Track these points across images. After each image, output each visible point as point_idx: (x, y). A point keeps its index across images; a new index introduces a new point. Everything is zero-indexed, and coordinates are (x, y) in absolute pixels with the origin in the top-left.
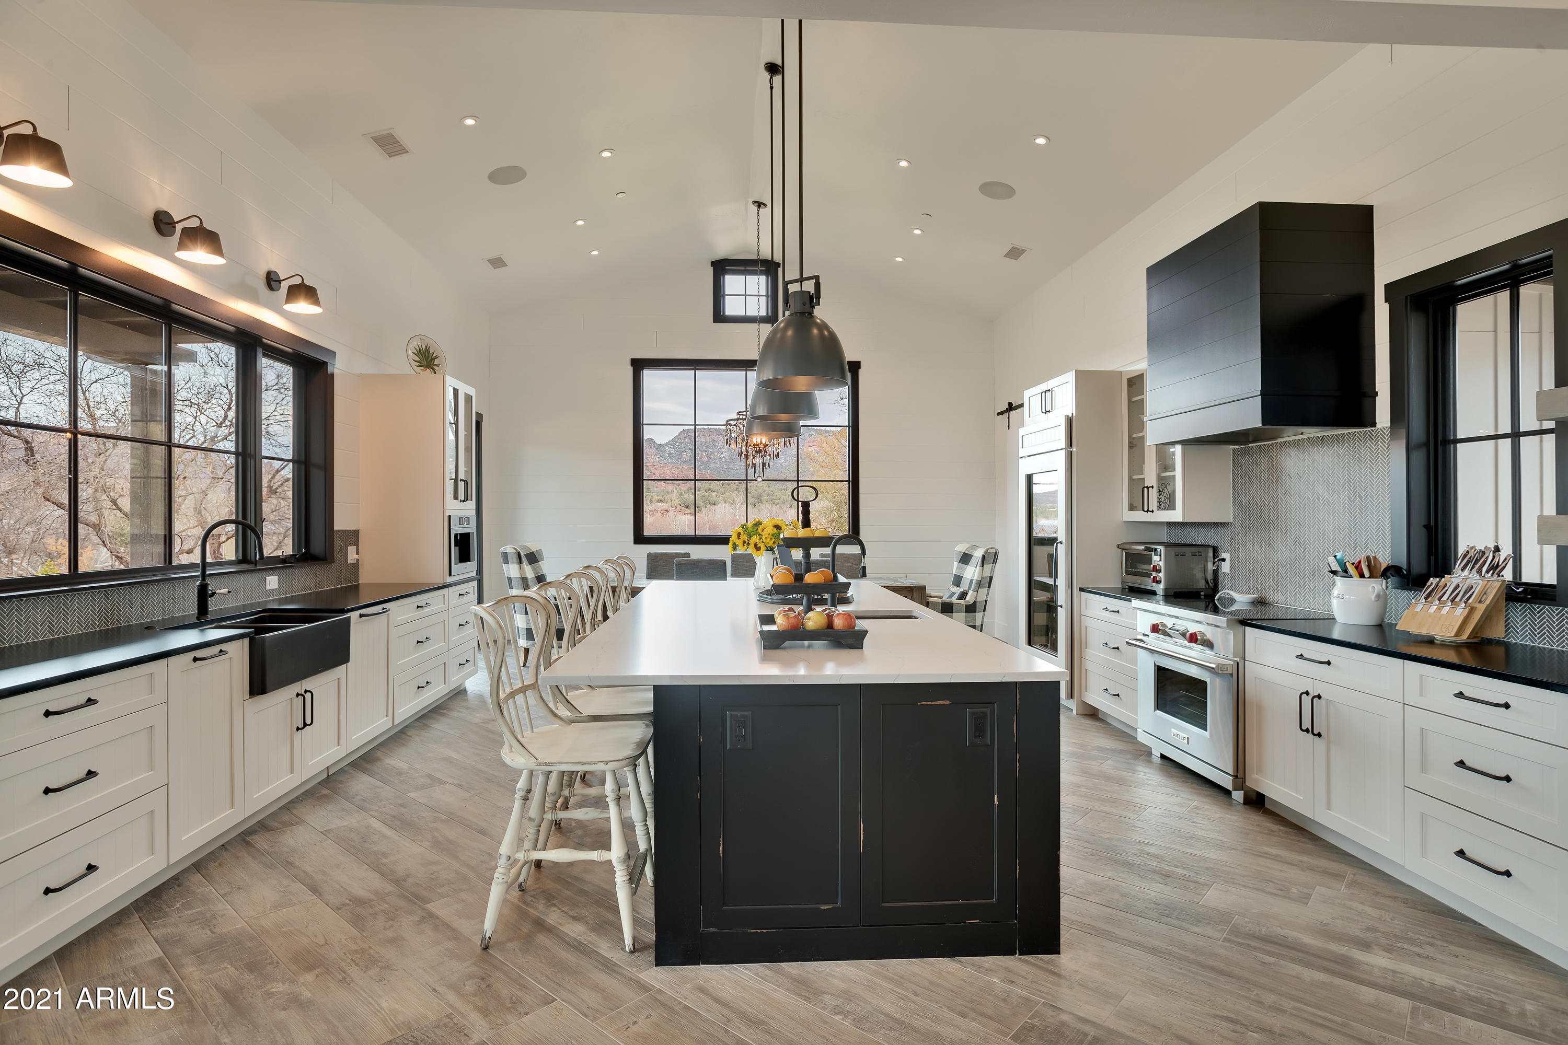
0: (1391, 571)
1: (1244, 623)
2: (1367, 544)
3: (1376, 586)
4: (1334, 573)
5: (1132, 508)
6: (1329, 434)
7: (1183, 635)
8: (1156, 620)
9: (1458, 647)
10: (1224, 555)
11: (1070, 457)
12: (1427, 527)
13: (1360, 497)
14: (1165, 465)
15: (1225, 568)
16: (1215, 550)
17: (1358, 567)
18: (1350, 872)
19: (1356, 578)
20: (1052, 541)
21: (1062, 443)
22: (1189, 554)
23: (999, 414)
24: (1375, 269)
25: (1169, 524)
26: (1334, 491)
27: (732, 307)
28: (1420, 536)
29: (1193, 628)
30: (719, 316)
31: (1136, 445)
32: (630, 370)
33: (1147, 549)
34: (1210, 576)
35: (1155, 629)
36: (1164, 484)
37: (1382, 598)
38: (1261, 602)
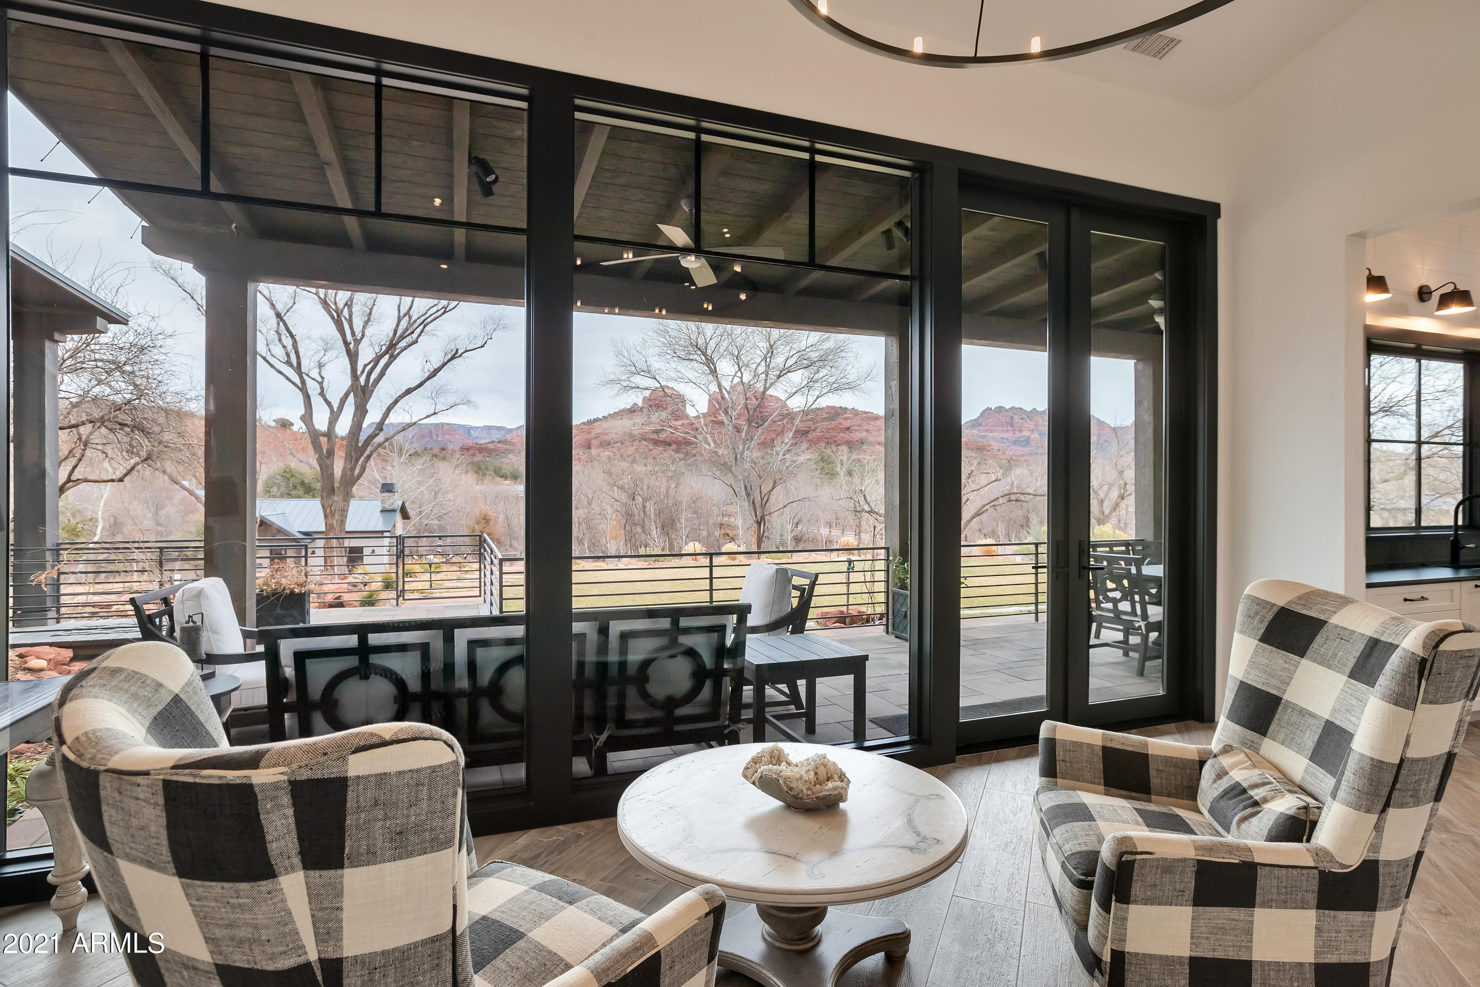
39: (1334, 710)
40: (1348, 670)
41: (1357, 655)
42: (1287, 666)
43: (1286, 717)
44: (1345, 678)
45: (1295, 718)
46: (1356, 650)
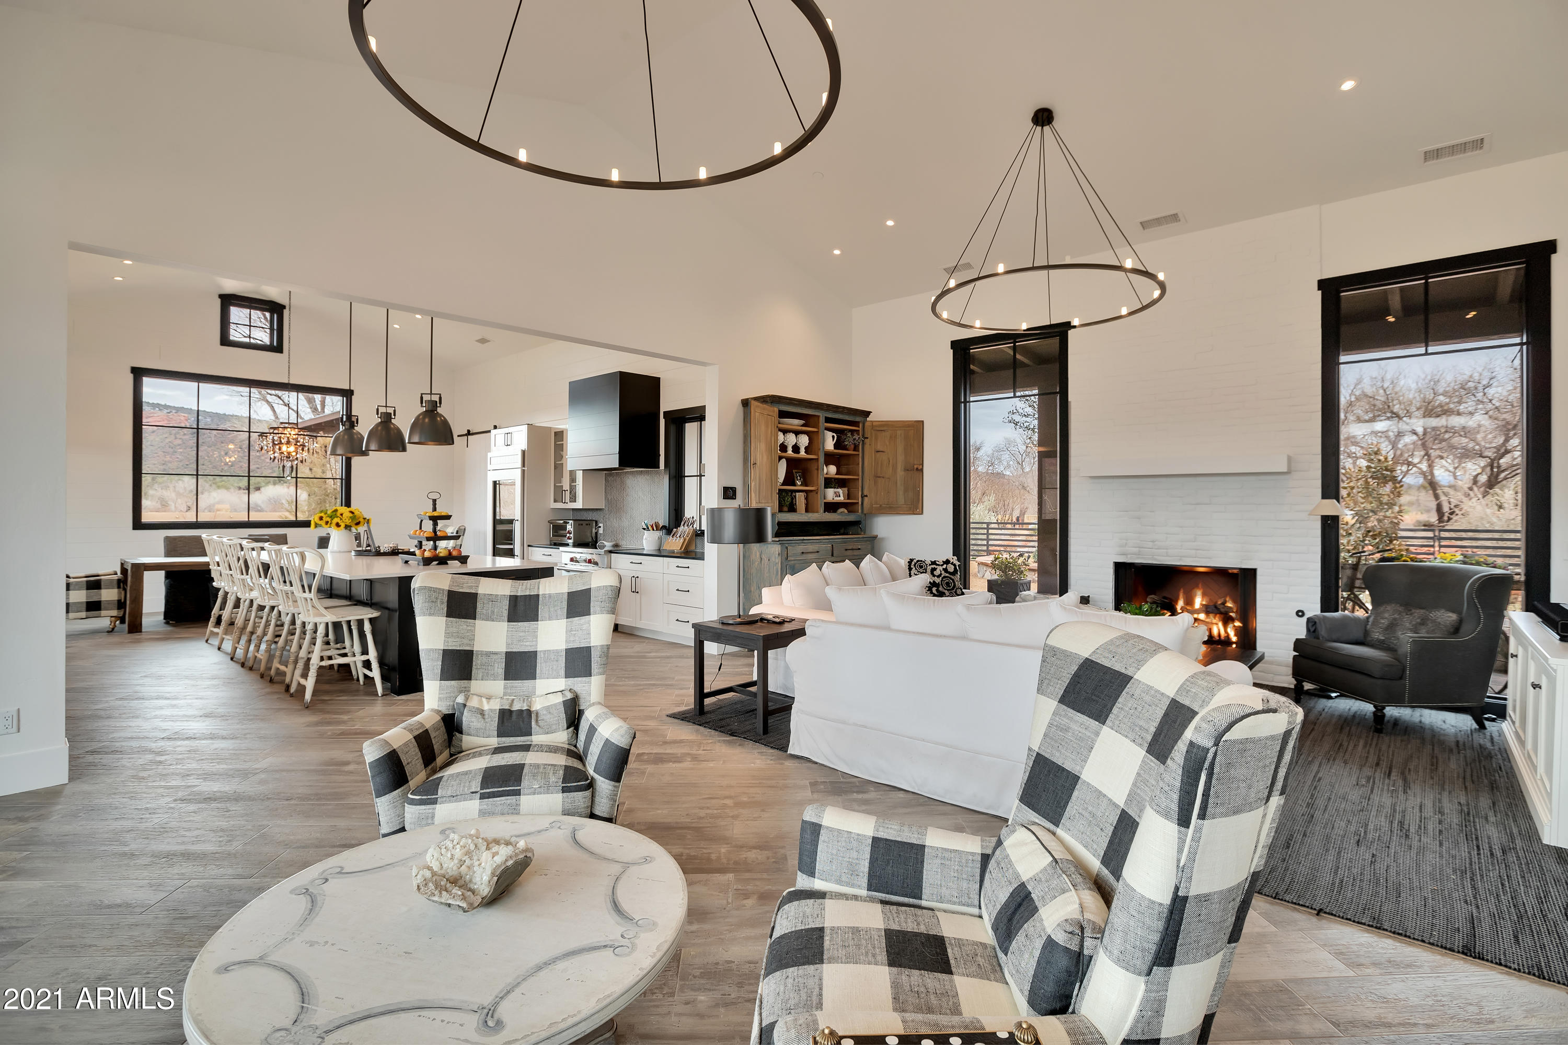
0: (664, 527)
1: (611, 552)
2: (655, 518)
3: (657, 534)
4: (644, 529)
5: (555, 501)
7: (585, 561)
8: (572, 555)
9: (681, 553)
10: (601, 525)
11: (523, 472)
12: (675, 510)
14: (573, 480)
15: (601, 531)
16: (596, 522)
17: (652, 526)
18: (647, 641)
19: (652, 531)
20: (511, 522)
21: (519, 464)
22: (584, 525)
24: (660, 406)
25: (574, 510)
26: (644, 494)
27: (235, 335)
28: (673, 513)
29: (589, 557)
30: (225, 341)
31: (559, 468)
32: (129, 376)
33: (565, 522)
34: (594, 535)
35: (572, 560)
36: (573, 489)
37: (660, 539)
38: (616, 546)
39: (508, 644)
40: (506, 619)
41: (507, 607)
42: (469, 628)
43: (479, 662)
44: (506, 624)
45: (484, 659)
46: (505, 605)
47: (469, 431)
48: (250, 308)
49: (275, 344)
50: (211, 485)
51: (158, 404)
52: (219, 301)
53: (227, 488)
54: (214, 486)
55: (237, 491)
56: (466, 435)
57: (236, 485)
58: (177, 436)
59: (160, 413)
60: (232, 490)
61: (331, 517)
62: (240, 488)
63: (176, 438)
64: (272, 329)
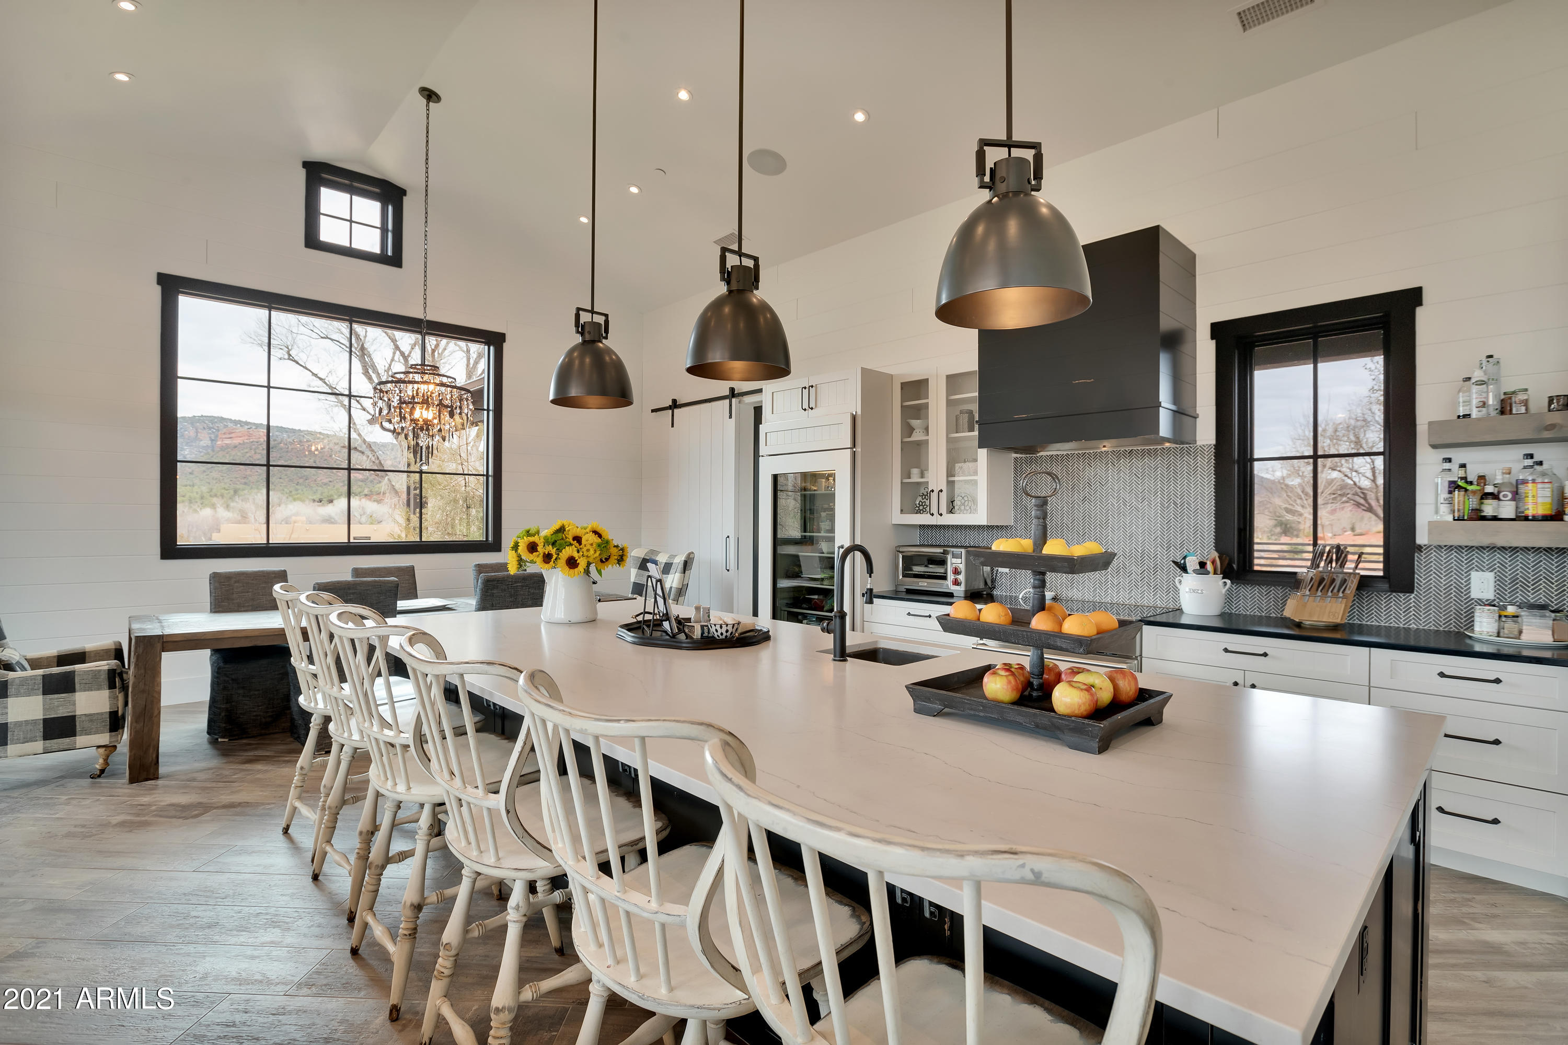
2: (1182, 544)
5: (904, 511)
6: (1139, 449)
11: (853, 456)
13: (1175, 504)
17: (1213, 565)
21: (845, 441)
23: (653, 411)
24: (1197, 309)
26: (1143, 499)
27: (330, 232)
30: (312, 240)
32: (155, 293)
33: (945, 552)
36: (953, 489)
47: (674, 401)
48: (352, 190)
49: (390, 253)
50: (287, 498)
51: (240, 421)
52: (302, 173)
53: (303, 501)
54: (291, 498)
55: (312, 504)
56: (670, 408)
57: (310, 497)
58: (257, 451)
59: (241, 429)
60: (307, 502)
61: (553, 544)
62: (314, 501)
63: (255, 453)
64: (384, 230)
